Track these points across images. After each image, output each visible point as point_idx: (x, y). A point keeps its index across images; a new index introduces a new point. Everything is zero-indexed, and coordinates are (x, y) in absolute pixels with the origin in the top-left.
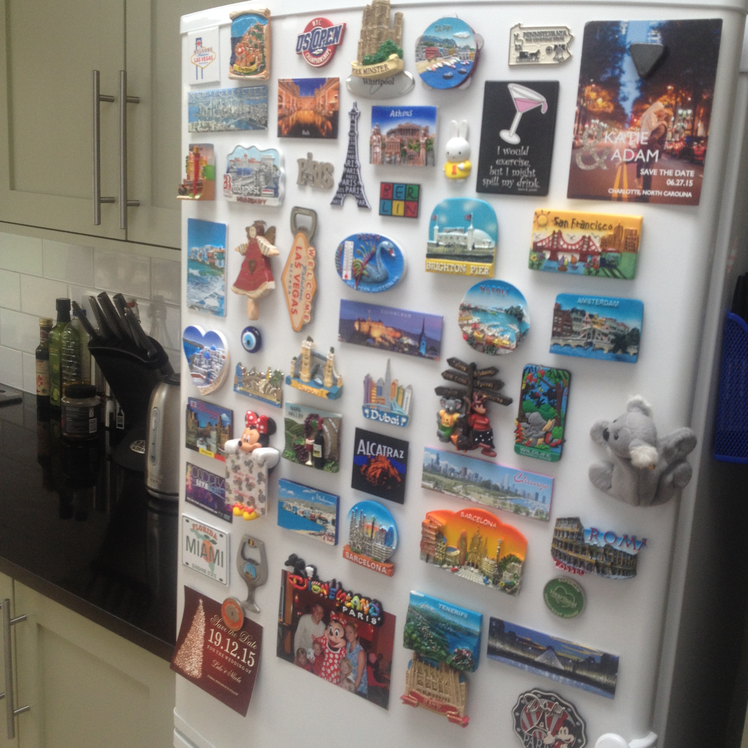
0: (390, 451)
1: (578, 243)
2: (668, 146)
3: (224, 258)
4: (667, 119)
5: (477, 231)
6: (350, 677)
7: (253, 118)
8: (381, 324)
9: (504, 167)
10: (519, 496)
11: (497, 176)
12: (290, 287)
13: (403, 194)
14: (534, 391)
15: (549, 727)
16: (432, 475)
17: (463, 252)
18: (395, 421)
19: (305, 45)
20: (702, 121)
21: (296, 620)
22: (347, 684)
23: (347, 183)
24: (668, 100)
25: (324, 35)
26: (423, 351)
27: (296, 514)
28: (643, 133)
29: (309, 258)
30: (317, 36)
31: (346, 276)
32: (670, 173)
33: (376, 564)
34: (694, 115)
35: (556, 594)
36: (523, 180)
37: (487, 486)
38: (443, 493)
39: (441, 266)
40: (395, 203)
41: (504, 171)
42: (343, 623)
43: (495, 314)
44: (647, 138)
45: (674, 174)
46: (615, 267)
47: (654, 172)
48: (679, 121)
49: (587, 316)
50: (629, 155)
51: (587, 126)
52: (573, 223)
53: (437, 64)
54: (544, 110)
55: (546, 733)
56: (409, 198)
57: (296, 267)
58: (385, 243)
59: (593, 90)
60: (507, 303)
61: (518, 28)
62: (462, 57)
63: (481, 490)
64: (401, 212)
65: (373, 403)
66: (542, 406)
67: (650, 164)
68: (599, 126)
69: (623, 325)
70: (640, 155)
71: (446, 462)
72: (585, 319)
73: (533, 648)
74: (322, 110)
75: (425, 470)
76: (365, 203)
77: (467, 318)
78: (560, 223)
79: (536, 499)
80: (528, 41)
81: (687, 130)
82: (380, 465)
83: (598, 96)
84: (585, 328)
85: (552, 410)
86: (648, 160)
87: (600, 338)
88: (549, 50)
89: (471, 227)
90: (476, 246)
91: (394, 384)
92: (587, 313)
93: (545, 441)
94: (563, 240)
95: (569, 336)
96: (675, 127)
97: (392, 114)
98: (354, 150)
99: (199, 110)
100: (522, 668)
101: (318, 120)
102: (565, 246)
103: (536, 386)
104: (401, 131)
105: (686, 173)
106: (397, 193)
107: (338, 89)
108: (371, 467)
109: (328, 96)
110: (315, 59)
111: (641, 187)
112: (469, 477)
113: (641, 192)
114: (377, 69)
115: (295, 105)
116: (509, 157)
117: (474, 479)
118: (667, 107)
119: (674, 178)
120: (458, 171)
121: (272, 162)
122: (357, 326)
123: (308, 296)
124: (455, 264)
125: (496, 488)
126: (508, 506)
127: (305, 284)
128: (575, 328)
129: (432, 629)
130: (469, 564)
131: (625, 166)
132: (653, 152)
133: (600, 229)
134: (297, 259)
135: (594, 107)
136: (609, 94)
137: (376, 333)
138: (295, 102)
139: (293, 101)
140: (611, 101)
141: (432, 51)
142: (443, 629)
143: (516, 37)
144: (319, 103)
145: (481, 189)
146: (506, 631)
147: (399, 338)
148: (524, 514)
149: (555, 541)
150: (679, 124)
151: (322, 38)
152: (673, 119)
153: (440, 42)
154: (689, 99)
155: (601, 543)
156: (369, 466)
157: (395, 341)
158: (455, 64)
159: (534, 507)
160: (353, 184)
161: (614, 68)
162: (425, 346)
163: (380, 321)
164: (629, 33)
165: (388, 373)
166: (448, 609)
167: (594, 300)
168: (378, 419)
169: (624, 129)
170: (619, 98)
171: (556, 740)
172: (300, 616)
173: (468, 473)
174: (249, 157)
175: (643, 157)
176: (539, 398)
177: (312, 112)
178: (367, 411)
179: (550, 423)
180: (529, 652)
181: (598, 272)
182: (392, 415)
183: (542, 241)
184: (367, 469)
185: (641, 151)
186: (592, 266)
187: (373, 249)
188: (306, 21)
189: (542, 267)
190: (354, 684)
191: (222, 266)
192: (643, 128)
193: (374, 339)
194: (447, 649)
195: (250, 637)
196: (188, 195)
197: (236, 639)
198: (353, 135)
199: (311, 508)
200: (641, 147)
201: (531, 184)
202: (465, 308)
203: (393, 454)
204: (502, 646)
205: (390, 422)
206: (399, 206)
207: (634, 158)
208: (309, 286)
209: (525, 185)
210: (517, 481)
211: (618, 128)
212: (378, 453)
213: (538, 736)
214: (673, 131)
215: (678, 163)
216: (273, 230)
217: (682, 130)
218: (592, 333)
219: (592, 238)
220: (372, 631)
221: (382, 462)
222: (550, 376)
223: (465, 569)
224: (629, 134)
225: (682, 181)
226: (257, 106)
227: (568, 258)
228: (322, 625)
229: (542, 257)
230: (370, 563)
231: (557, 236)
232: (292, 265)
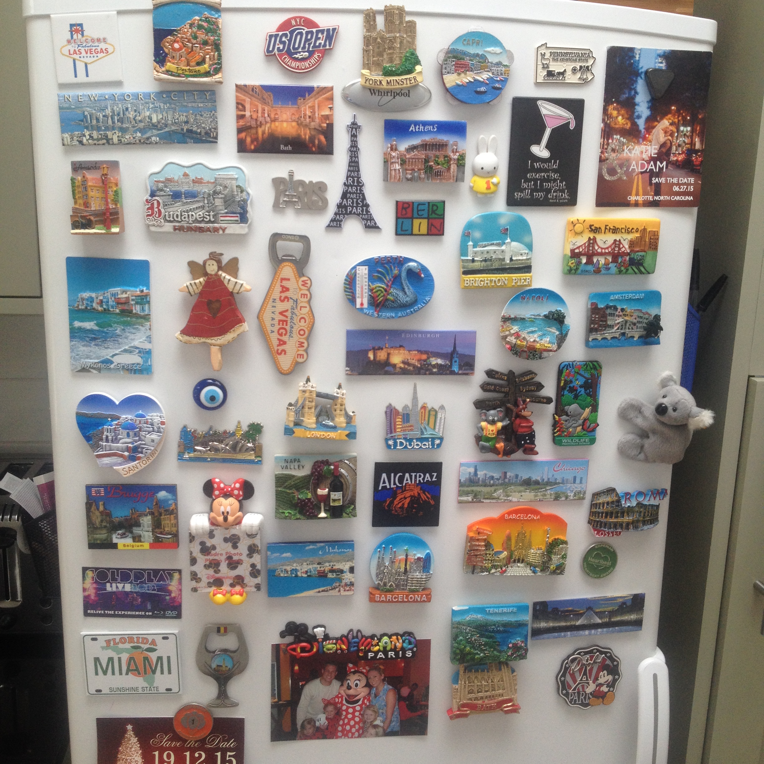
0: (420, 476)
1: (610, 246)
2: (673, 158)
3: (149, 302)
4: (672, 135)
5: (514, 244)
6: (378, 722)
7: (195, 129)
8: (402, 348)
9: (535, 180)
10: (559, 483)
11: (528, 189)
12: (273, 325)
13: (426, 211)
14: (572, 385)
15: (590, 678)
16: (470, 489)
17: (502, 265)
18: (428, 444)
19: (281, 47)
20: (699, 136)
21: (297, 692)
22: (372, 731)
23: (350, 202)
24: (672, 119)
25: (309, 37)
26: (455, 368)
27: (297, 576)
28: (653, 147)
29: (301, 290)
30: (299, 37)
31: (362, 304)
32: (675, 180)
33: (414, 595)
34: (692, 131)
35: (593, 560)
36: (554, 192)
37: (528, 483)
38: (483, 502)
39: (481, 281)
40: (416, 222)
41: (536, 184)
42: (364, 671)
43: (532, 321)
44: (656, 151)
45: (678, 181)
46: (642, 265)
47: (663, 180)
48: (681, 136)
49: (619, 310)
50: (643, 166)
51: (610, 141)
52: (606, 228)
53: (468, 78)
54: (572, 126)
55: (588, 683)
56: (434, 216)
57: (282, 301)
58: (412, 264)
59: (614, 109)
60: (544, 309)
61: (544, 47)
62: (495, 73)
63: (522, 488)
64: (424, 230)
65: (399, 433)
66: (580, 398)
67: (659, 174)
68: (620, 141)
69: (647, 313)
70: (651, 166)
71: (485, 472)
72: (617, 313)
73: (573, 615)
74: (310, 122)
75: (461, 484)
76: (375, 223)
77: (508, 329)
78: (595, 229)
79: (574, 482)
80: (555, 60)
81: (688, 144)
82: (408, 494)
83: (619, 114)
84: (618, 321)
85: (589, 399)
86: (657, 170)
87: (630, 328)
88: (574, 70)
89: (509, 240)
90: (514, 258)
91: (424, 407)
92: (619, 307)
93: (583, 428)
94: (598, 245)
95: (605, 330)
96: (678, 141)
97: (412, 128)
98: (358, 167)
99: (85, 117)
100: (565, 636)
101: (305, 135)
102: (599, 250)
103: (573, 381)
104: (425, 146)
105: (688, 180)
106: (418, 211)
107: (331, 99)
108: (398, 499)
109: (319, 107)
110: (298, 64)
111: (653, 194)
112: (509, 480)
113: (653, 198)
114: (405, 81)
115: (266, 115)
116: (540, 170)
117: (515, 480)
118: (671, 124)
119: (678, 184)
120: (491, 186)
121: (234, 182)
122: (371, 356)
123: (302, 332)
124: (496, 277)
125: (537, 483)
126: (548, 496)
127: (296, 320)
128: (609, 323)
129: (482, 636)
130: (514, 561)
131: (640, 176)
132: (661, 163)
133: (629, 233)
134: (282, 292)
135: (616, 124)
136: (627, 113)
137: (397, 359)
138: (266, 112)
139: (263, 110)
140: (628, 119)
141: (463, 64)
142: (493, 631)
143: (543, 55)
144: (305, 115)
145: (511, 202)
146: (550, 610)
147: (425, 361)
148: (563, 499)
149: (592, 513)
150: (681, 139)
151: (307, 40)
152: (676, 134)
153: (469, 56)
154: (688, 118)
155: (634, 503)
156: (395, 498)
157: (421, 364)
158: (488, 79)
159: (571, 490)
160: (357, 203)
161: (631, 89)
162: (457, 363)
163: (401, 346)
164: (641, 58)
165: (415, 398)
166: (496, 610)
167: (624, 295)
168: (406, 447)
169: (638, 143)
170: (635, 117)
171: (597, 686)
172: (303, 686)
173: (508, 477)
174: (192, 177)
175: (653, 167)
176: (576, 390)
177: (294, 124)
178: (391, 442)
179: (588, 410)
180: (572, 620)
181: (627, 270)
182: (421, 440)
183: (578, 248)
184: (392, 502)
185: (652, 163)
186: (622, 266)
187: (396, 272)
188: (282, 18)
189: (579, 271)
190: (383, 727)
191: (146, 313)
192: (653, 143)
193: (394, 366)
194: (498, 648)
195: (224, 737)
196: (93, 228)
197: (202, 748)
198: (354, 150)
199: (319, 564)
200: (652, 159)
201: (562, 195)
202: (506, 319)
203: (423, 479)
204: (546, 625)
205: (421, 447)
206: (421, 225)
207: (647, 169)
208: (303, 320)
209: (556, 196)
210: (556, 471)
211: (634, 142)
212: (405, 482)
213: (581, 690)
214: (677, 145)
215: (682, 172)
216: (234, 262)
217: (684, 144)
218: (624, 324)
219: (622, 241)
220: (403, 665)
221: (412, 490)
222: (586, 370)
223: (512, 567)
224: (643, 147)
225: (685, 187)
226: (202, 115)
227: (602, 261)
228: (336, 684)
229: (580, 262)
230: (407, 596)
231: (592, 242)
232: (274, 300)
